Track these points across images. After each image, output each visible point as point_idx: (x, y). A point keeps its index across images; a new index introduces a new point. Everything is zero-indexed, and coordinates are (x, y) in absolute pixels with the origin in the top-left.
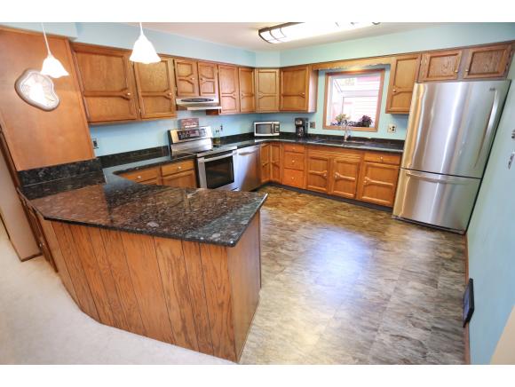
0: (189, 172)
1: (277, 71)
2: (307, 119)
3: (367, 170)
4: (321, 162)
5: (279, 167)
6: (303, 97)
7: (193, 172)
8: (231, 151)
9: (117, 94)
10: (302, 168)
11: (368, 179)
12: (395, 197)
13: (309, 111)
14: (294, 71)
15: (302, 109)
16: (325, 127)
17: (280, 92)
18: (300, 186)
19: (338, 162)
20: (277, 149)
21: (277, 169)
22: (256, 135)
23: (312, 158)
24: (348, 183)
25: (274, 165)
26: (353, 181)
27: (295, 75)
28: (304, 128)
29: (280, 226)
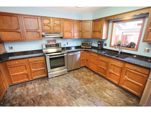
0: (42, 61)
1: (92, 22)
2: (103, 42)
3: (126, 72)
4: (104, 63)
5: (88, 61)
6: (100, 32)
7: (44, 61)
8: (64, 54)
9: (15, 31)
10: (96, 64)
11: (126, 77)
12: (142, 93)
13: (103, 38)
14: (97, 21)
15: (100, 37)
16: (110, 46)
17: (92, 30)
18: (95, 71)
19: (111, 65)
20: (88, 53)
21: (87, 62)
22: (82, 47)
23: (100, 60)
24: (115, 76)
25: (87, 60)
26: (118, 76)
27: (98, 23)
28: (101, 45)
29: (72, 93)
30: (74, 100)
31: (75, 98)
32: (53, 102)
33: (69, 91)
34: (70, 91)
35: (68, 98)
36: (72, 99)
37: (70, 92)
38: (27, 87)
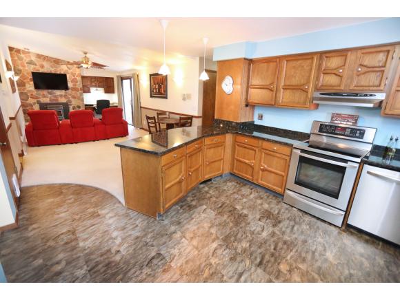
9: (267, 87)
29: (272, 255)
30: (252, 262)
31: (261, 263)
32: (230, 229)
33: (272, 247)
34: (275, 249)
35: (252, 249)
36: (253, 257)
37: (272, 250)
38: (242, 188)
